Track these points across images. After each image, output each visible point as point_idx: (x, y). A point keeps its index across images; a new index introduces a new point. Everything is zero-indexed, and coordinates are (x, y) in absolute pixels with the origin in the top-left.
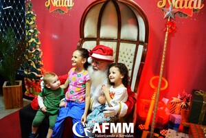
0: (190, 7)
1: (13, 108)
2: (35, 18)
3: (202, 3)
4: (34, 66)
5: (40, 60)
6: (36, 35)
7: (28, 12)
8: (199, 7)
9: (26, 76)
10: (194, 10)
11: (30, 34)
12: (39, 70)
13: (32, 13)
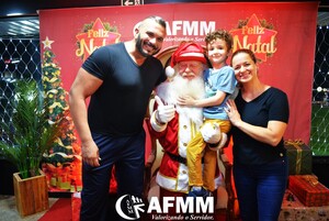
0: (263, 51)
1: (34, 213)
2: (58, 73)
3: (275, 46)
4: (61, 144)
5: (70, 132)
6: (62, 98)
7: (47, 65)
8: (272, 51)
9: (45, 160)
10: (268, 54)
11: (51, 96)
12: (69, 147)
13: (54, 65)
